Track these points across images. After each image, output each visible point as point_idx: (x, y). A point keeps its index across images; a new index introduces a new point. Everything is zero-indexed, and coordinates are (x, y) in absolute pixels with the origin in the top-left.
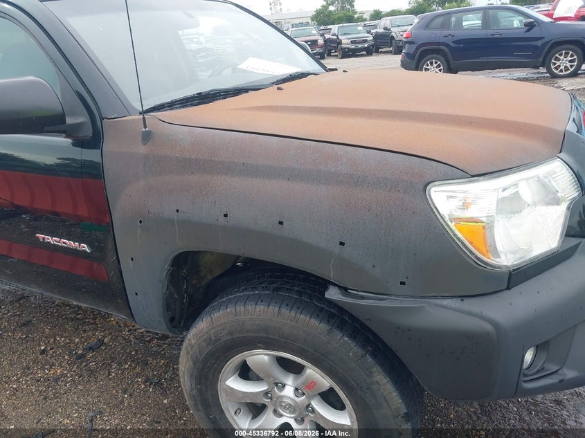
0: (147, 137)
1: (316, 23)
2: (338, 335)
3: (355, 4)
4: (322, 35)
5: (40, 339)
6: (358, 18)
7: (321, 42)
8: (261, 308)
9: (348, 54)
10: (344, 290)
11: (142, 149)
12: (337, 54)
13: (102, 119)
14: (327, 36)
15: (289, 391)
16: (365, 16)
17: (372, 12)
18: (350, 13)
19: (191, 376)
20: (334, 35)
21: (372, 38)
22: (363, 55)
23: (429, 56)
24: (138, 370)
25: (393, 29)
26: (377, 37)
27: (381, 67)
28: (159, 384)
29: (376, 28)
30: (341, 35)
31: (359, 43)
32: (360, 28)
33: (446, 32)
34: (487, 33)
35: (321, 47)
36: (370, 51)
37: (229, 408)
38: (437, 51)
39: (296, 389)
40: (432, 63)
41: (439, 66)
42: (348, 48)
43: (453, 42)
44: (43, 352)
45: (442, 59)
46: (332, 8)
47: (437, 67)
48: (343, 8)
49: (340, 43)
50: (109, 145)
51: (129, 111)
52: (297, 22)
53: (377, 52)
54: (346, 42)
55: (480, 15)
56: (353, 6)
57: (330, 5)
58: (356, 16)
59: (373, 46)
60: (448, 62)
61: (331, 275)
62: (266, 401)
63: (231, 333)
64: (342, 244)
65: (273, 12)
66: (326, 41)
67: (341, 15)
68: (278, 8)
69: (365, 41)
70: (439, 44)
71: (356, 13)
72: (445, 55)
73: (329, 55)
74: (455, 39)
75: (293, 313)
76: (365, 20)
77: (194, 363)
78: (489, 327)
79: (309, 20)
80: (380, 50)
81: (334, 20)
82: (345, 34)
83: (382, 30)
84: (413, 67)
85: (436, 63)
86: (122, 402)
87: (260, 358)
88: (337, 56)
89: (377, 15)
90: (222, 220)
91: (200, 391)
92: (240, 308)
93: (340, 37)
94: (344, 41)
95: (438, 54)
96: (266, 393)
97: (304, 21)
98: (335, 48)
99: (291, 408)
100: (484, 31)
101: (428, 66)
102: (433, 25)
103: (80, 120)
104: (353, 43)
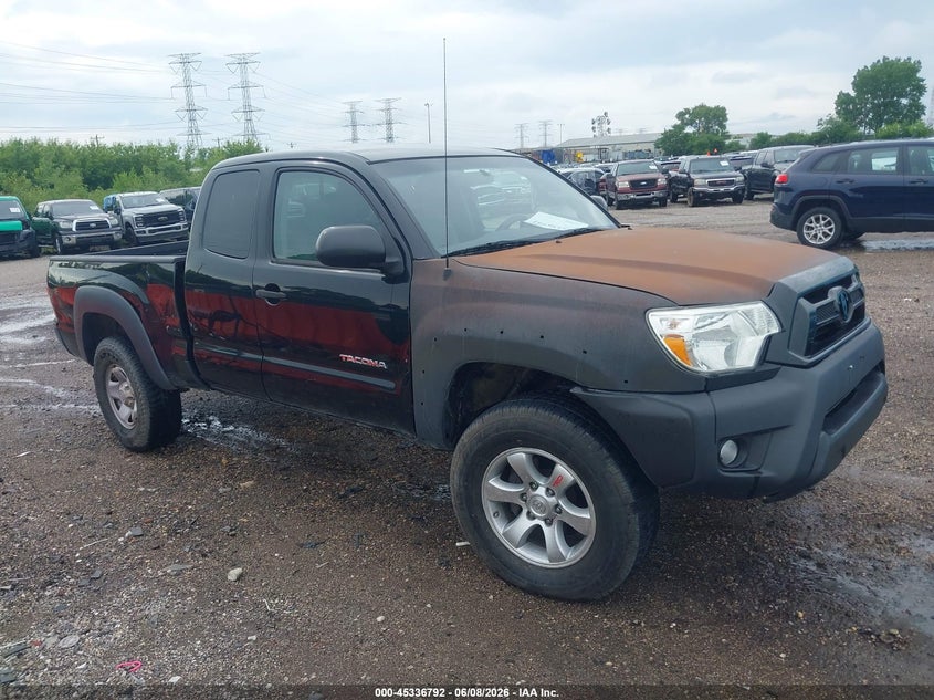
0: (448, 274)
1: (663, 152)
2: (581, 431)
3: (727, 123)
4: (665, 172)
5: (301, 481)
6: (731, 144)
7: (662, 181)
8: (522, 409)
9: (702, 200)
10: (585, 388)
11: (443, 283)
12: (685, 199)
13: (413, 259)
14: (673, 173)
15: (541, 491)
16: (742, 142)
17: (755, 137)
18: (719, 137)
19: (460, 474)
20: (683, 172)
21: (742, 178)
22: (727, 203)
23: (814, 210)
24: (400, 509)
25: (776, 166)
26: (751, 177)
27: (748, 222)
28: (421, 519)
29: (752, 163)
30: (694, 172)
31: (722, 184)
32: (724, 163)
33: (841, 176)
34: (906, 179)
35: (662, 188)
36: (737, 198)
37: (490, 510)
38: (827, 203)
39: (548, 489)
40: (817, 220)
41: (829, 223)
42: (702, 192)
43: (851, 190)
44: (305, 491)
45: (834, 214)
46: (689, 130)
47: (825, 225)
48: (707, 129)
49: (691, 184)
50: (417, 280)
51: (433, 254)
52: (632, 148)
53: (750, 198)
54: (700, 183)
55: (895, 153)
56: (724, 127)
57: (687, 124)
58: (727, 142)
59: (743, 190)
60: (842, 218)
61: (576, 378)
62: (521, 503)
63: (497, 430)
64: (585, 352)
65: (597, 133)
66: (671, 181)
67: (704, 139)
68: (605, 127)
69: (731, 183)
70: (830, 192)
71: (729, 137)
72: (838, 209)
73: (674, 201)
74: (854, 186)
75: (547, 413)
76: (743, 148)
77: (465, 460)
78: (686, 415)
79: (652, 147)
80: (756, 196)
81: (692, 147)
82: (701, 172)
83: (759, 167)
84: (789, 223)
85: (824, 219)
86: (386, 529)
87: (519, 457)
88: (686, 202)
89: (763, 141)
90: (499, 336)
91: (466, 488)
92: (506, 410)
93: (692, 176)
94: (697, 182)
95: (829, 206)
96: (522, 495)
97: (644, 147)
98: (684, 191)
99: (542, 508)
100: (900, 177)
101: (811, 223)
102: (821, 165)
103: (395, 260)
104: (711, 184)
